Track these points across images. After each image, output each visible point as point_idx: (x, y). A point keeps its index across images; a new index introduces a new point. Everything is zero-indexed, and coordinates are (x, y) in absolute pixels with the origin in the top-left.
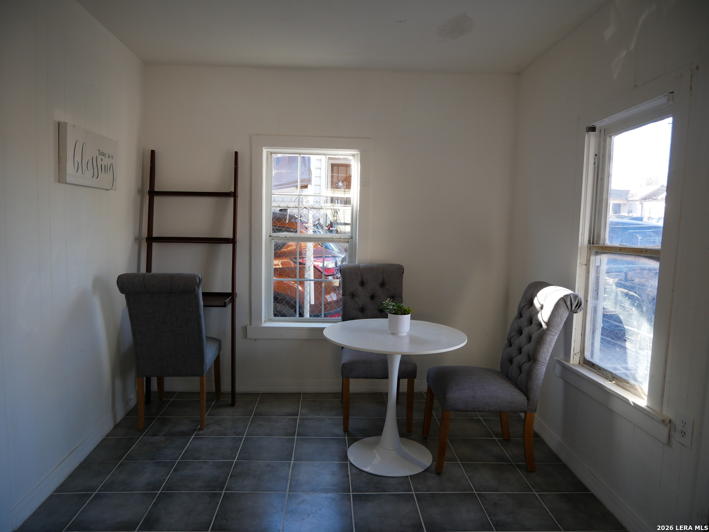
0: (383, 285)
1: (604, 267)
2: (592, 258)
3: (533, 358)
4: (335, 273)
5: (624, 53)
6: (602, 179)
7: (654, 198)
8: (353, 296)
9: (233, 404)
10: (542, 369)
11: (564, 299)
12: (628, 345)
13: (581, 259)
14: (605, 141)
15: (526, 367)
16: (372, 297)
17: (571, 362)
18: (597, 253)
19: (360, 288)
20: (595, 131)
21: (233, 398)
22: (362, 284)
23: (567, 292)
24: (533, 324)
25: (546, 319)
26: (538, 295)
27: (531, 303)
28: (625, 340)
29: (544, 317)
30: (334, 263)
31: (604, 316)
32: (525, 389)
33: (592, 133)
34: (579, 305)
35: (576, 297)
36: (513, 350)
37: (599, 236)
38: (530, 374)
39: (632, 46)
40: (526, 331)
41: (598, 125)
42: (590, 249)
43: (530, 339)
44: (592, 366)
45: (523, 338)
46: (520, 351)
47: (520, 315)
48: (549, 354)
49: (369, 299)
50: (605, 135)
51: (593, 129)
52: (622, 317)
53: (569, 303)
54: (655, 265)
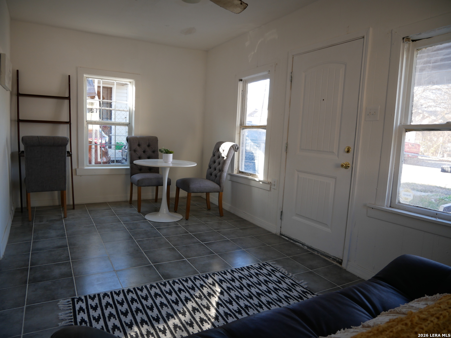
0: (149, 146)
1: (246, 134)
2: (241, 131)
3: (221, 170)
4: (105, 146)
5: (253, 53)
6: (245, 100)
7: (252, 116)
8: (135, 151)
9: (74, 209)
10: (225, 174)
11: (232, 146)
12: (256, 161)
13: (237, 132)
14: (245, 85)
15: (219, 174)
16: (144, 152)
17: (234, 173)
18: (243, 129)
19: (138, 147)
20: (242, 81)
21: (74, 207)
22: (139, 145)
23: (233, 144)
24: (220, 158)
25: (226, 155)
26: (221, 146)
27: (218, 150)
28: (255, 160)
29: (224, 154)
30: (105, 140)
31: (246, 152)
32: (219, 183)
33: (241, 82)
34: (238, 148)
35: (237, 145)
36: (212, 170)
37: (244, 122)
38: (220, 177)
39: (255, 51)
40: (217, 161)
41: (243, 79)
42: (241, 127)
43: (219, 164)
44: (242, 173)
45: (216, 164)
46: (215, 169)
47: (214, 155)
48: (228, 168)
49: (143, 153)
50: (246, 83)
51: (241, 80)
52: (253, 152)
53: (234, 148)
54: (265, 131)
